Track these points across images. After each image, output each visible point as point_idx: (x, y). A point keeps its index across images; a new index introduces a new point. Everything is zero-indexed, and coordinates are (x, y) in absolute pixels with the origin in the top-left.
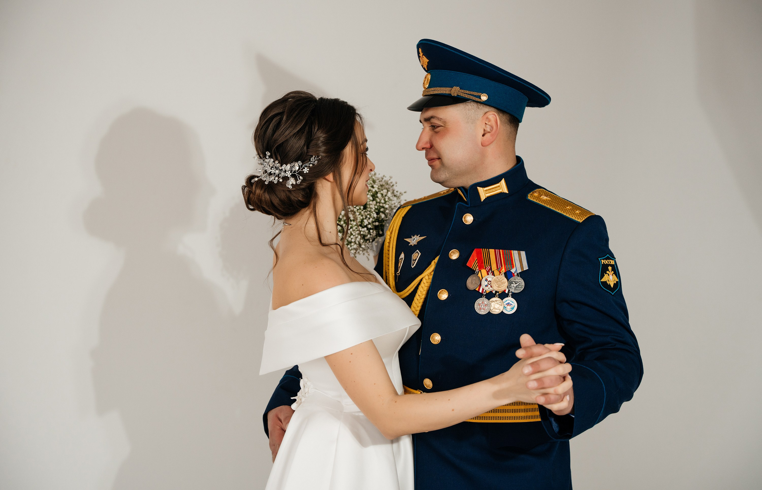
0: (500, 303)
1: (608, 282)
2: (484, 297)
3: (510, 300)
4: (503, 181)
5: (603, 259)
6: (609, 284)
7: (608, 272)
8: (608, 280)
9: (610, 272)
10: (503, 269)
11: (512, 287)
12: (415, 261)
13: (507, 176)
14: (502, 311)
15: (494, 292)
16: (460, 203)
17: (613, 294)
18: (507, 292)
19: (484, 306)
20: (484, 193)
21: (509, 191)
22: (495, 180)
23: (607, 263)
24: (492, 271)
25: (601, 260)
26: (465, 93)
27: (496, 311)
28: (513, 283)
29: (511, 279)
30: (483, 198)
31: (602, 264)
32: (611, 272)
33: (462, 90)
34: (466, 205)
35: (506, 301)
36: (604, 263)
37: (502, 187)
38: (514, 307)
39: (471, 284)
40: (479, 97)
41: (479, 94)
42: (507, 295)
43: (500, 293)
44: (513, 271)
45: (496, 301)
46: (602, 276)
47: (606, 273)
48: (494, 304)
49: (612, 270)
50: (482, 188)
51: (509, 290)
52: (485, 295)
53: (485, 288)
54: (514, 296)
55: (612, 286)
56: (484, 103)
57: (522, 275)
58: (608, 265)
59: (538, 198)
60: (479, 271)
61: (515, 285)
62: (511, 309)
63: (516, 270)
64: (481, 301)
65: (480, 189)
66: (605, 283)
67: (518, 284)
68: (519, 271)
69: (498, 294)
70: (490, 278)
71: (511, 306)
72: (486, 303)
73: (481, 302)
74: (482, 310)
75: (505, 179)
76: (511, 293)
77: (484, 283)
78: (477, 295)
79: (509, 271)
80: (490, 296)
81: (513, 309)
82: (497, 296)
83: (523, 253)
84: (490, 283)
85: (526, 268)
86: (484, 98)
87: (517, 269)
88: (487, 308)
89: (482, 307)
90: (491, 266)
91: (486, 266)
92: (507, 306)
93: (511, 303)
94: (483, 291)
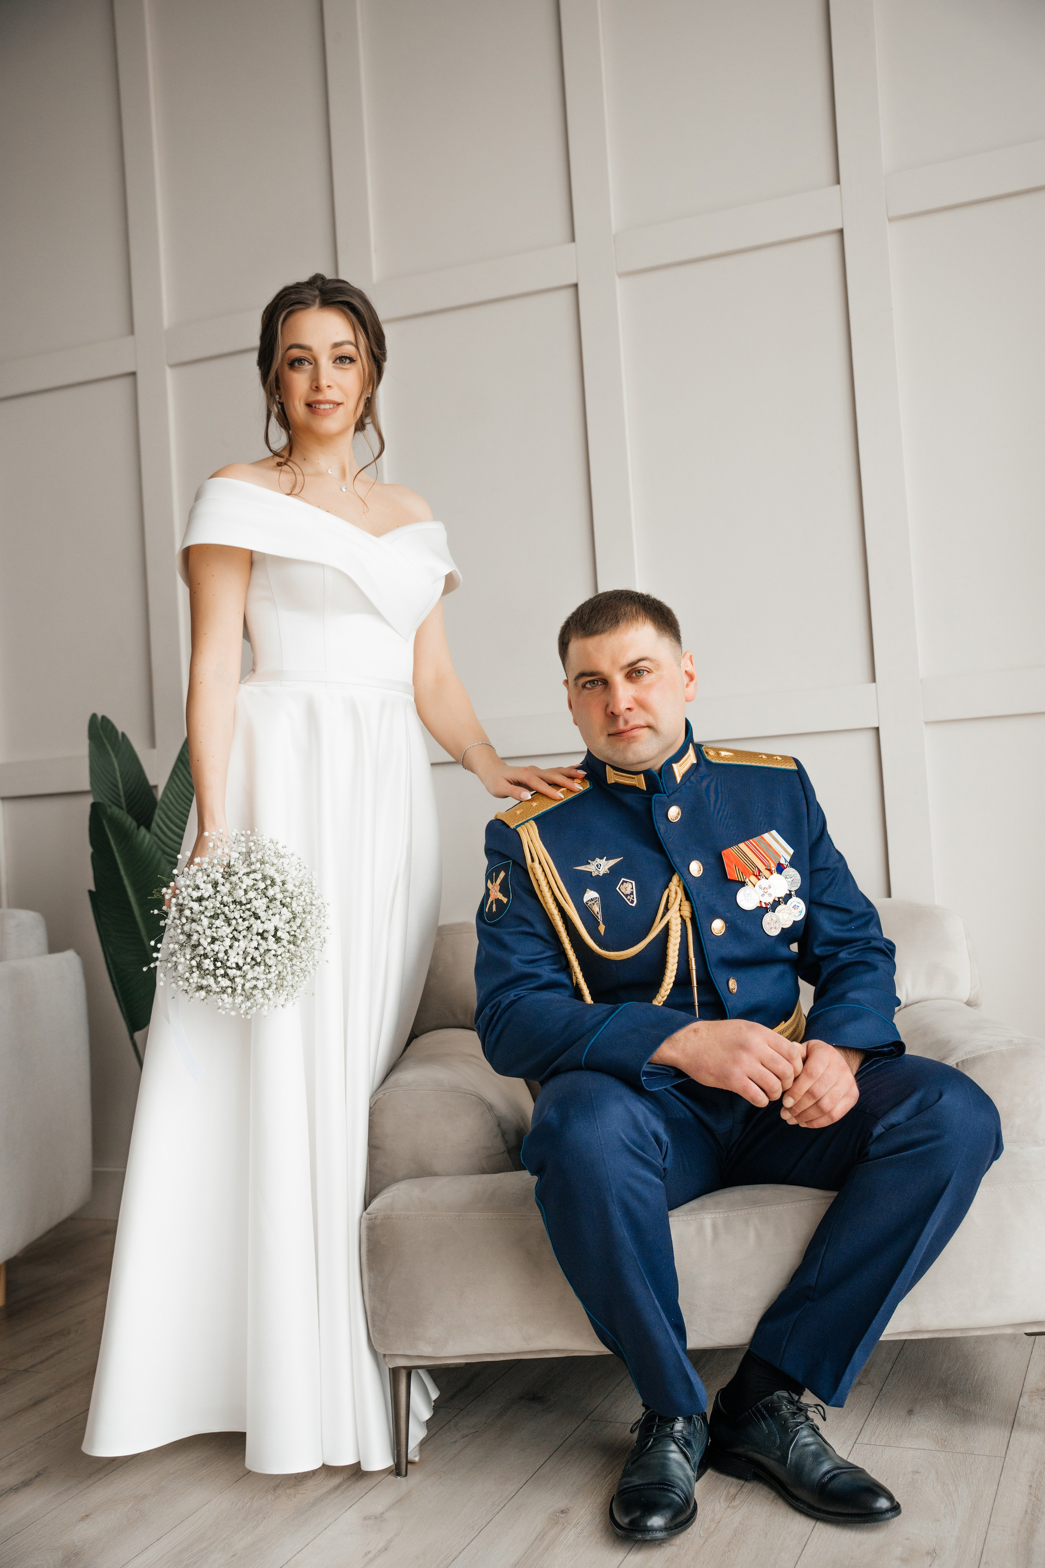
0: (788, 912)
2: (769, 911)
3: (795, 900)
4: (691, 748)
10: (772, 865)
11: (790, 884)
12: (632, 896)
14: (793, 920)
15: (777, 899)
18: (789, 893)
19: (774, 924)
20: (678, 771)
21: (696, 760)
27: (787, 922)
29: (784, 874)
30: (679, 778)
35: (792, 903)
38: (802, 907)
39: (745, 902)
42: (791, 897)
43: (782, 897)
44: (781, 862)
45: (783, 909)
48: (782, 914)
50: (676, 765)
51: (790, 890)
52: (770, 908)
53: (766, 900)
54: (797, 893)
57: (793, 863)
62: (801, 913)
64: (769, 918)
65: (675, 767)
67: (793, 878)
68: (788, 859)
69: (781, 899)
71: (800, 908)
72: (774, 918)
74: (773, 930)
75: (692, 745)
76: (793, 893)
79: (778, 864)
80: (774, 906)
81: (802, 910)
82: (781, 903)
83: (774, 832)
84: (764, 890)
85: (791, 851)
87: (784, 857)
88: (777, 924)
89: (772, 925)
90: (758, 868)
91: (753, 870)
92: (795, 909)
93: (797, 905)
94: (765, 903)
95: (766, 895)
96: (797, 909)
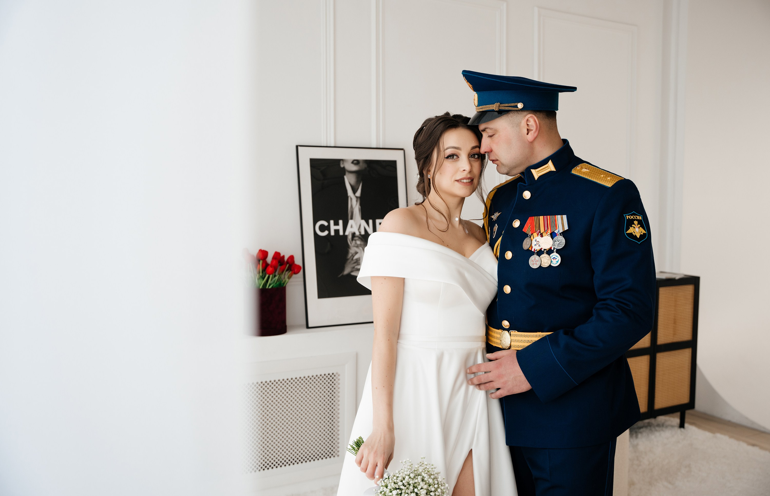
0: (547, 258)
1: (634, 234)
2: (535, 254)
3: (555, 255)
4: (550, 163)
5: (629, 215)
6: (635, 235)
7: (633, 225)
8: (634, 232)
9: (635, 225)
10: (549, 231)
11: (555, 245)
12: (495, 233)
13: (553, 158)
14: (550, 264)
15: (543, 250)
16: (520, 183)
17: (639, 243)
18: (552, 249)
19: (536, 262)
20: (536, 174)
21: (556, 169)
22: (544, 162)
23: (633, 218)
24: (541, 233)
25: (626, 216)
26: (504, 107)
27: (545, 264)
28: (557, 241)
29: (555, 238)
30: (536, 177)
31: (627, 219)
32: (637, 225)
33: (502, 105)
34: (525, 185)
35: (552, 256)
36: (629, 218)
37: (550, 167)
38: (558, 260)
39: (526, 245)
40: (516, 107)
41: (516, 104)
42: (553, 252)
43: (547, 250)
44: (556, 232)
45: (545, 257)
46: (628, 229)
47: (631, 226)
48: (544, 259)
49: (638, 224)
50: (534, 170)
51: (554, 248)
52: (536, 253)
53: (536, 248)
54: (558, 251)
55: (638, 237)
56: (522, 110)
57: (564, 234)
58: (633, 220)
59: (580, 171)
60: (531, 235)
61: (558, 243)
62: (556, 263)
63: (559, 231)
65: (533, 171)
66: (631, 235)
67: (560, 241)
68: (561, 231)
69: (545, 251)
70: (539, 238)
71: (557, 260)
72: (537, 259)
73: (533, 259)
74: (535, 265)
75: (551, 160)
76: (555, 250)
77: (534, 243)
78: (530, 253)
79: (554, 232)
80: (540, 253)
81: (557, 262)
82: (545, 253)
83: (565, 217)
84: (538, 243)
85: (566, 228)
86: (520, 106)
87: (560, 229)
88: (538, 263)
89: (535, 262)
90: (540, 230)
91: (536, 230)
92: (554, 260)
93: (556, 257)
94: (534, 249)
95: (537, 245)
96: (555, 260)
